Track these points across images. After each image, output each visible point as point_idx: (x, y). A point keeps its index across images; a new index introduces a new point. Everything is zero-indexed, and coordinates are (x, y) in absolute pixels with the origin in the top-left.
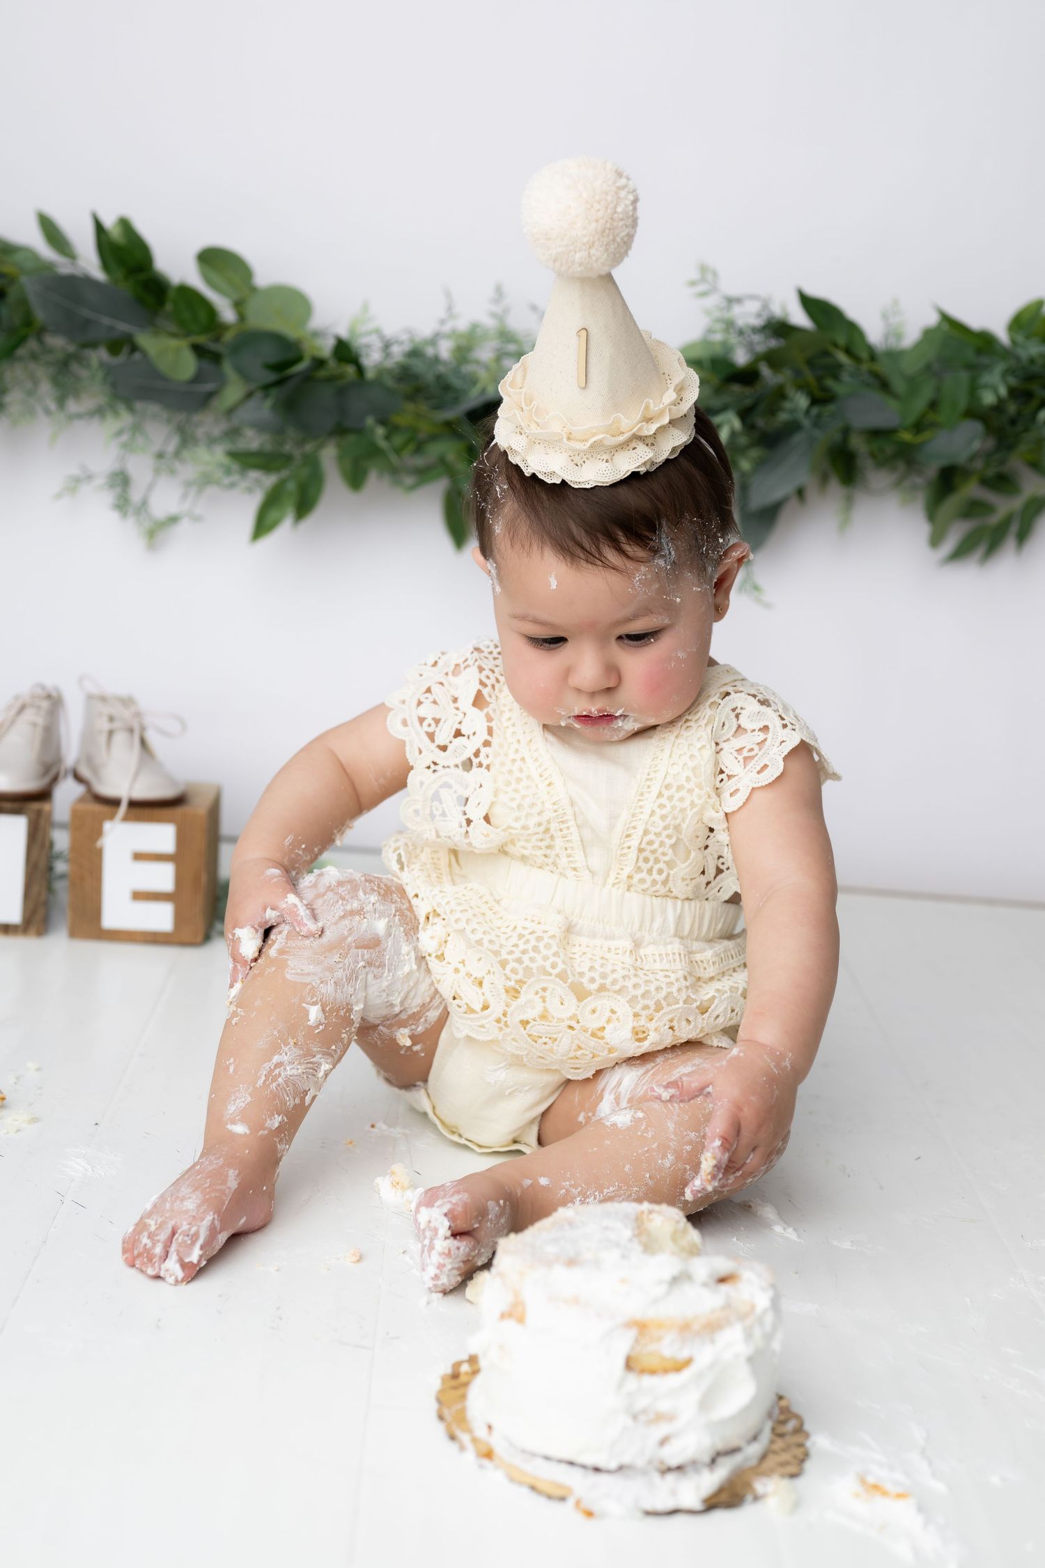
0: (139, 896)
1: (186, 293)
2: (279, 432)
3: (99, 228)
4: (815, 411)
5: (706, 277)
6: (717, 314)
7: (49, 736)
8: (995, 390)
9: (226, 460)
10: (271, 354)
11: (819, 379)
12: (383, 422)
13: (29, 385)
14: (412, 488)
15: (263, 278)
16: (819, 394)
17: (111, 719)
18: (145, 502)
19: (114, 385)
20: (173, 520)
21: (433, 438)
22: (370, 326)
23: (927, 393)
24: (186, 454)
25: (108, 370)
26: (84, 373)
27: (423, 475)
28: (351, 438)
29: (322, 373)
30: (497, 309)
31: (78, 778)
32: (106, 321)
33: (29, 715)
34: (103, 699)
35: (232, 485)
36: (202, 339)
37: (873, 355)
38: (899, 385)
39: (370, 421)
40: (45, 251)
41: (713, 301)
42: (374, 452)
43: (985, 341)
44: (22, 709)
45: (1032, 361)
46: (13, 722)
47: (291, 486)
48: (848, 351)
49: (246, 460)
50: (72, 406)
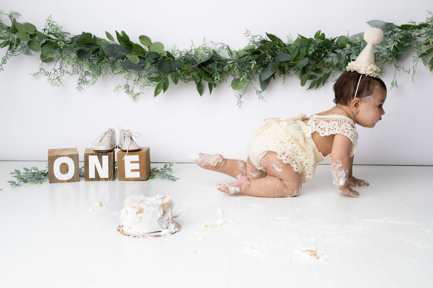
0: (132, 171)
1: (137, 45)
2: (159, 73)
3: (117, 33)
4: (273, 58)
5: (247, 33)
6: (251, 40)
7: (112, 139)
8: (312, 51)
9: (148, 80)
10: (154, 57)
11: (274, 52)
12: (180, 69)
13: (106, 68)
14: (187, 82)
15: (153, 42)
16: (274, 55)
17: (124, 135)
18: (132, 91)
19: (123, 66)
20: (139, 94)
21: (192, 72)
22: (176, 49)
23: (297, 53)
24: (140, 80)
25: (122, 63)
26: (117, 64)
27: (189, 80)
28: (173, 73)
29: (166, 60)
30: (204, 43)
31: (119, 148)
32: (120, 53)
33: (107, 135)
34: (123, 131)
35: (150, 85)
36: (140, 55)
37: (285, 46)
38: (291, 51)
39: (177, 69)
40: (108, 40)
41: (250, 37)
42: (178, 75)
43: (310, 41)
44: (106, 133)
45: (319, 44)
46: (104, 136)
47: (162, 84)
48: (279, 45)
49: (152, 79)
50: (116, 72)
